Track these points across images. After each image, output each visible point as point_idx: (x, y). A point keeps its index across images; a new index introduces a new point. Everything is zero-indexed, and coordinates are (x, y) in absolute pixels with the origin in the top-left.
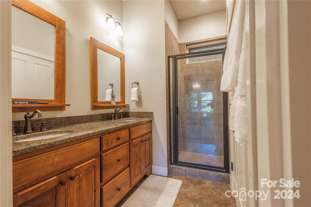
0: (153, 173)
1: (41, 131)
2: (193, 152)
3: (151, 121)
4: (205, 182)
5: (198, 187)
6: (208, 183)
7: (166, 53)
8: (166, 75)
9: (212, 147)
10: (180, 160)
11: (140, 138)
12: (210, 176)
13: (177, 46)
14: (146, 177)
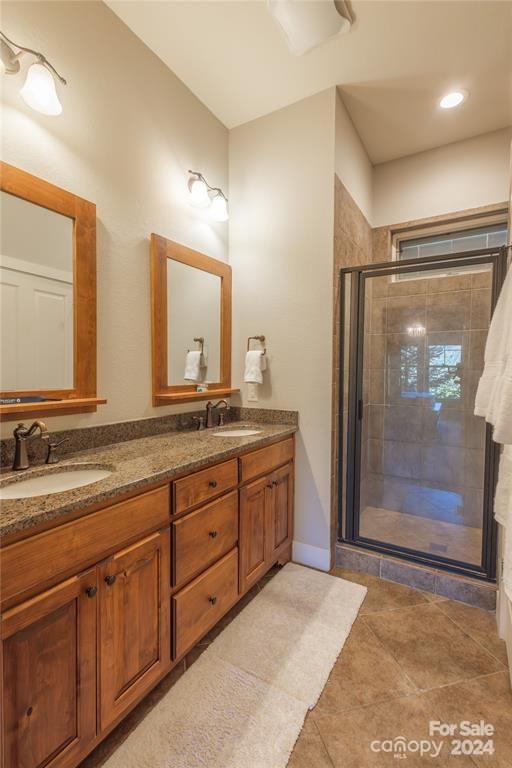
0: (293, 559)
1: (47, 462)
2: (399, 511)
3: (292, 435)
4: (427, 597)
5: (408, 609)
6: (434, 602)
7: (335, 262)
8: (335, 319)
9: (452, 500)
10: (363, 533)
11: (264, 478)
12: (441, 583)
13: (366, 235)
14: (276, 568)
